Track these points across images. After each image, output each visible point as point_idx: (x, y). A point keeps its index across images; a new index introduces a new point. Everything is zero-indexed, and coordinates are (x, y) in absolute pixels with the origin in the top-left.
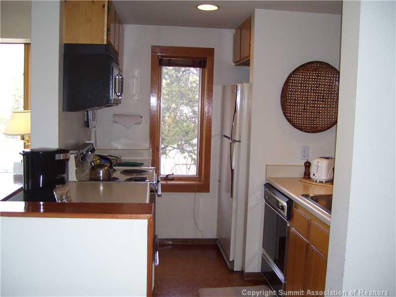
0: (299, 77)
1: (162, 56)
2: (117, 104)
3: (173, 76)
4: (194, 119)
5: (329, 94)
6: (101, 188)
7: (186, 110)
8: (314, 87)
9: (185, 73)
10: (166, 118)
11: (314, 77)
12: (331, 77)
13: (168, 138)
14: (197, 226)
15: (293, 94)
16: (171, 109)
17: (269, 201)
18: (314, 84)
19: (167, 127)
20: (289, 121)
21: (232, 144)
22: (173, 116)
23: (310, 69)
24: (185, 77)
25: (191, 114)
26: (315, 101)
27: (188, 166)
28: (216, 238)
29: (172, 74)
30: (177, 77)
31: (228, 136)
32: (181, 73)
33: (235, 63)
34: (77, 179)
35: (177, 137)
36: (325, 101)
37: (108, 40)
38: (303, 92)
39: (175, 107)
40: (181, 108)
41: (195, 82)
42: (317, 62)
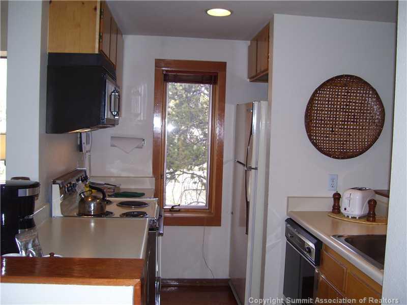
0: (326, 94)
1: (167, 71)
2: (114, 125)
3: (182, 96)
4: (204, 142)
5: (360, 113)
6: (93, 224)
7: (197, 132)
8: (343, 105)
9: (195, 93)
10: (176, 141)
11: (343, 94)
12: (363, 93)
13: (177, 162)
14: (206, 264)
15: (319, 114)
16: (181, 132)
17: (291, 239)
18: (344, 102)
19: (176, 150)
20: (315, 145)
21: (247, 172)
22: (183, 139)
23: (339, 85)
24: (195, 97)
25: (202, 136)
26: (345, 121)
27: (199, 192)
28: (228, 277)
29: (182, 94)
30: (187, 97)
31: (243, 162)
32: (192, 94)
33: (250, 78)
34: (62, 214)
35: (186, 161)
36: (357, 122)
37: (101, 49)
38: (331, 111)
39: (185, 129)
40: (191, 129)
41: (205, 103)
42: (347, 76)
